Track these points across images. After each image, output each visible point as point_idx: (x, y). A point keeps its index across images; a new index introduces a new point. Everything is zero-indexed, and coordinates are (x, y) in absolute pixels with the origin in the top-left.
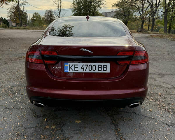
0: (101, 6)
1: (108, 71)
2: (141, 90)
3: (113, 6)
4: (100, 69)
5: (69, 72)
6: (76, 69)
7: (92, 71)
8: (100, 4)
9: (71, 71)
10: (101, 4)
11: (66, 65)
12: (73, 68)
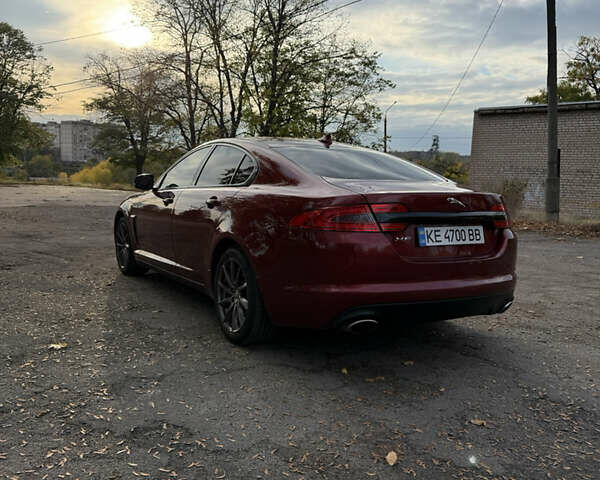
0: (41, 101)
1: (482, 241)
2: (500, 279)
3: (89, 107)
4: (472, 237)
5: (427, 244)
6: (438, 239)
7: (461, 242)
8: (39, 95)
9: (430, 244)
10: (41, 97)
11: (421, 233)
12: (432, 236)
